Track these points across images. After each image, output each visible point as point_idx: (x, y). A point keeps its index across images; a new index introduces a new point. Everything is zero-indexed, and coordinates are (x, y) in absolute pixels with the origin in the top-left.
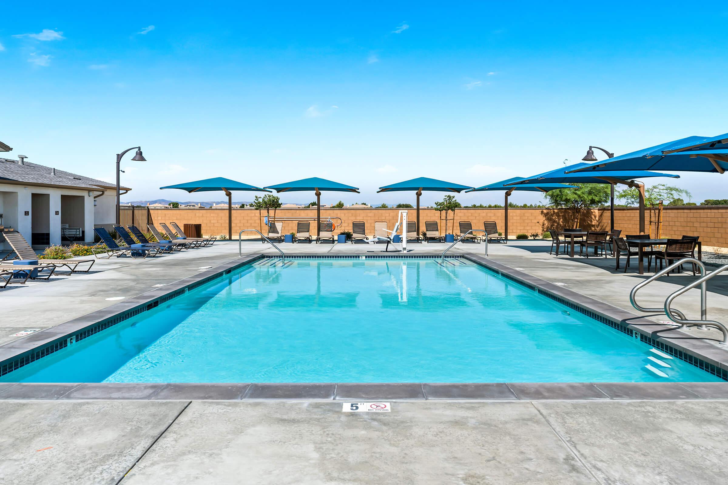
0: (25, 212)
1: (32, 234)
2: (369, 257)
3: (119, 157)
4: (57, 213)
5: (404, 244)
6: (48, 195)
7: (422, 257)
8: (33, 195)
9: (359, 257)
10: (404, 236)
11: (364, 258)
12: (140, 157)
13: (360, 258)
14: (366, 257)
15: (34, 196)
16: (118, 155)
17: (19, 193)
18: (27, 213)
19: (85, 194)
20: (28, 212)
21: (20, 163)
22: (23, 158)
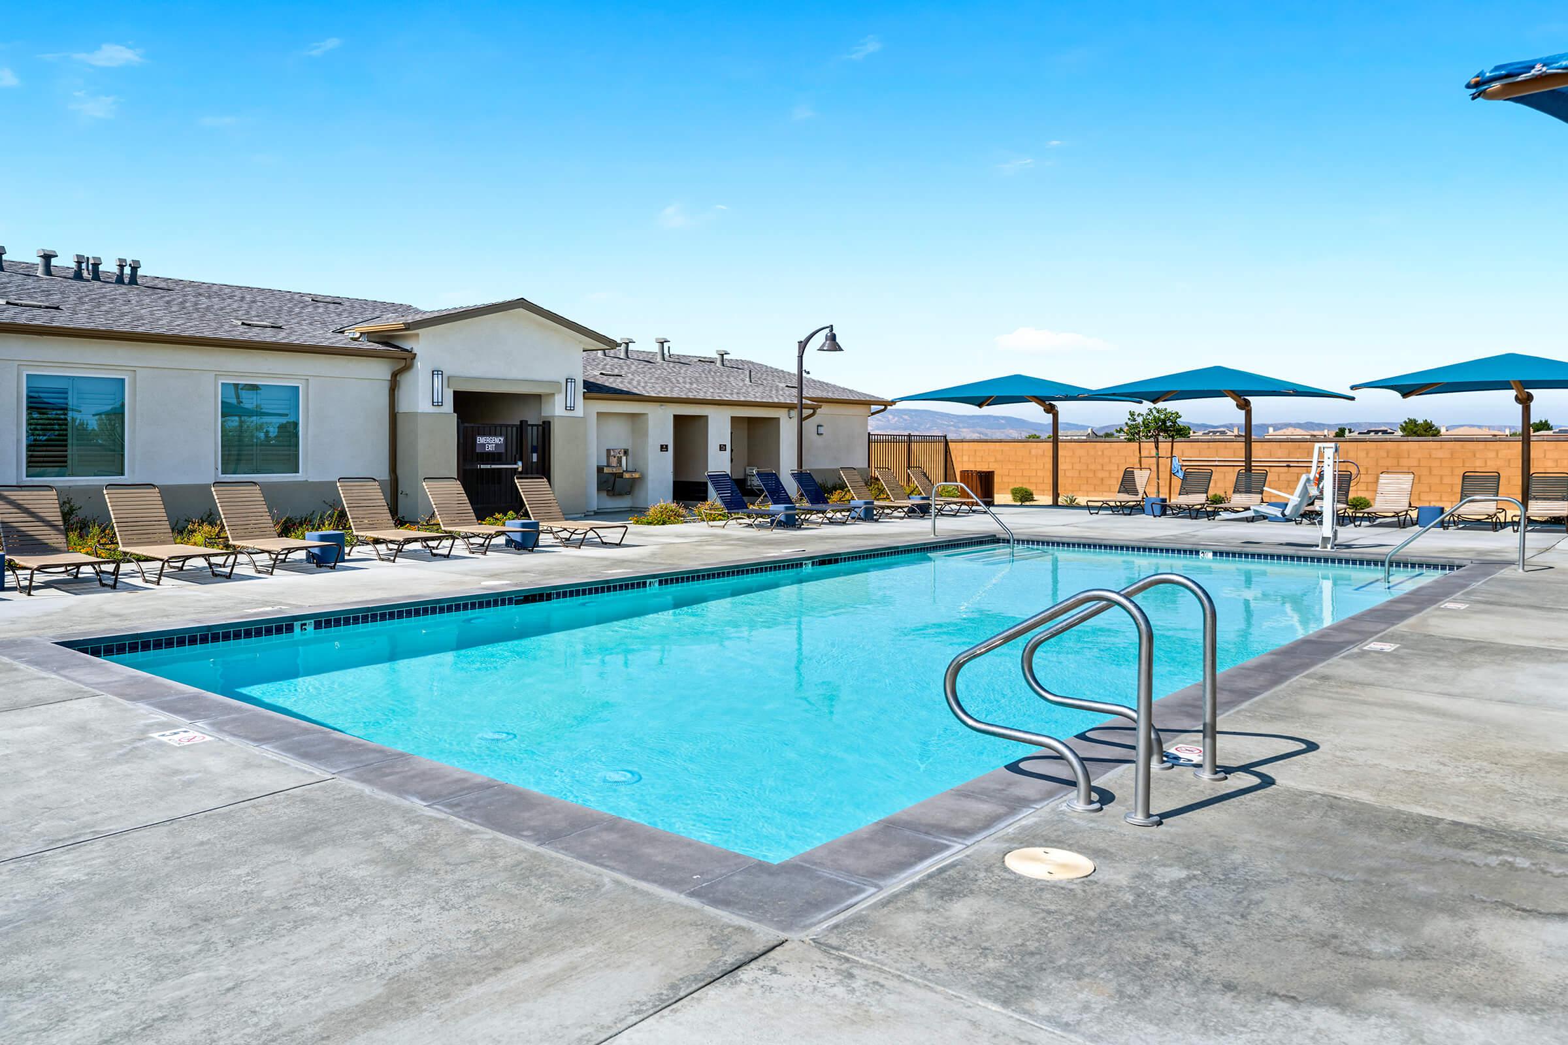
0: (662, 446)
1: (675, 483)
2: (1221, 554)
3: (803, 345)
4: (722, 448)
5: (1327, 529)
6: (704, 418)
7: (1362, 563)
8: (676, 417)
9: (1197, 552)
10: (1327, 506)
11: (1210, 555)
12: (833, 344)
13: (1201, 555)
14: (1215, 553)
15: (678, 419)
16: (800, 342)
17: (650, 416)
18: (664, 448)
19: (781, 414)
20: (667, 446)
21: (719, 363)
22: (722, 355)
